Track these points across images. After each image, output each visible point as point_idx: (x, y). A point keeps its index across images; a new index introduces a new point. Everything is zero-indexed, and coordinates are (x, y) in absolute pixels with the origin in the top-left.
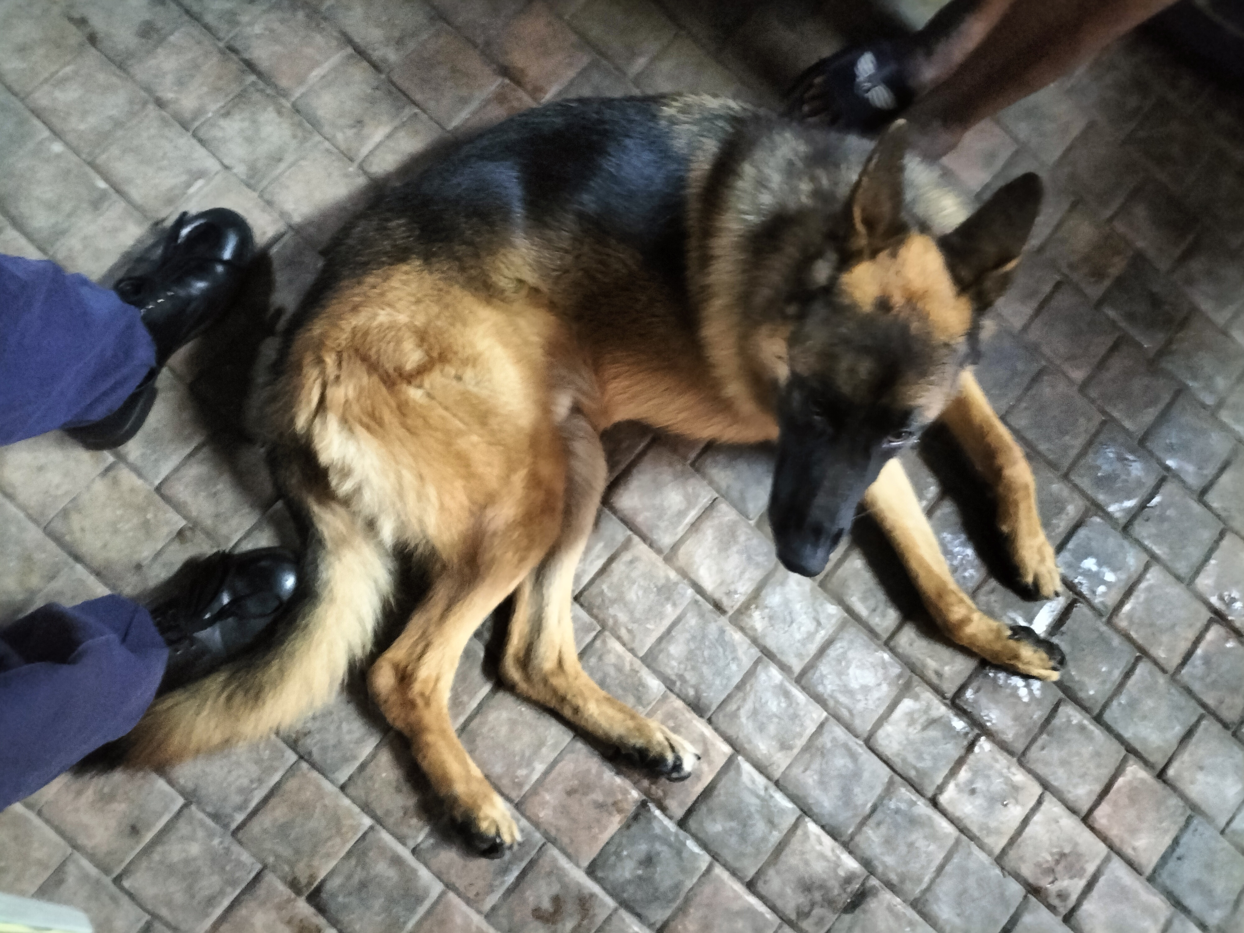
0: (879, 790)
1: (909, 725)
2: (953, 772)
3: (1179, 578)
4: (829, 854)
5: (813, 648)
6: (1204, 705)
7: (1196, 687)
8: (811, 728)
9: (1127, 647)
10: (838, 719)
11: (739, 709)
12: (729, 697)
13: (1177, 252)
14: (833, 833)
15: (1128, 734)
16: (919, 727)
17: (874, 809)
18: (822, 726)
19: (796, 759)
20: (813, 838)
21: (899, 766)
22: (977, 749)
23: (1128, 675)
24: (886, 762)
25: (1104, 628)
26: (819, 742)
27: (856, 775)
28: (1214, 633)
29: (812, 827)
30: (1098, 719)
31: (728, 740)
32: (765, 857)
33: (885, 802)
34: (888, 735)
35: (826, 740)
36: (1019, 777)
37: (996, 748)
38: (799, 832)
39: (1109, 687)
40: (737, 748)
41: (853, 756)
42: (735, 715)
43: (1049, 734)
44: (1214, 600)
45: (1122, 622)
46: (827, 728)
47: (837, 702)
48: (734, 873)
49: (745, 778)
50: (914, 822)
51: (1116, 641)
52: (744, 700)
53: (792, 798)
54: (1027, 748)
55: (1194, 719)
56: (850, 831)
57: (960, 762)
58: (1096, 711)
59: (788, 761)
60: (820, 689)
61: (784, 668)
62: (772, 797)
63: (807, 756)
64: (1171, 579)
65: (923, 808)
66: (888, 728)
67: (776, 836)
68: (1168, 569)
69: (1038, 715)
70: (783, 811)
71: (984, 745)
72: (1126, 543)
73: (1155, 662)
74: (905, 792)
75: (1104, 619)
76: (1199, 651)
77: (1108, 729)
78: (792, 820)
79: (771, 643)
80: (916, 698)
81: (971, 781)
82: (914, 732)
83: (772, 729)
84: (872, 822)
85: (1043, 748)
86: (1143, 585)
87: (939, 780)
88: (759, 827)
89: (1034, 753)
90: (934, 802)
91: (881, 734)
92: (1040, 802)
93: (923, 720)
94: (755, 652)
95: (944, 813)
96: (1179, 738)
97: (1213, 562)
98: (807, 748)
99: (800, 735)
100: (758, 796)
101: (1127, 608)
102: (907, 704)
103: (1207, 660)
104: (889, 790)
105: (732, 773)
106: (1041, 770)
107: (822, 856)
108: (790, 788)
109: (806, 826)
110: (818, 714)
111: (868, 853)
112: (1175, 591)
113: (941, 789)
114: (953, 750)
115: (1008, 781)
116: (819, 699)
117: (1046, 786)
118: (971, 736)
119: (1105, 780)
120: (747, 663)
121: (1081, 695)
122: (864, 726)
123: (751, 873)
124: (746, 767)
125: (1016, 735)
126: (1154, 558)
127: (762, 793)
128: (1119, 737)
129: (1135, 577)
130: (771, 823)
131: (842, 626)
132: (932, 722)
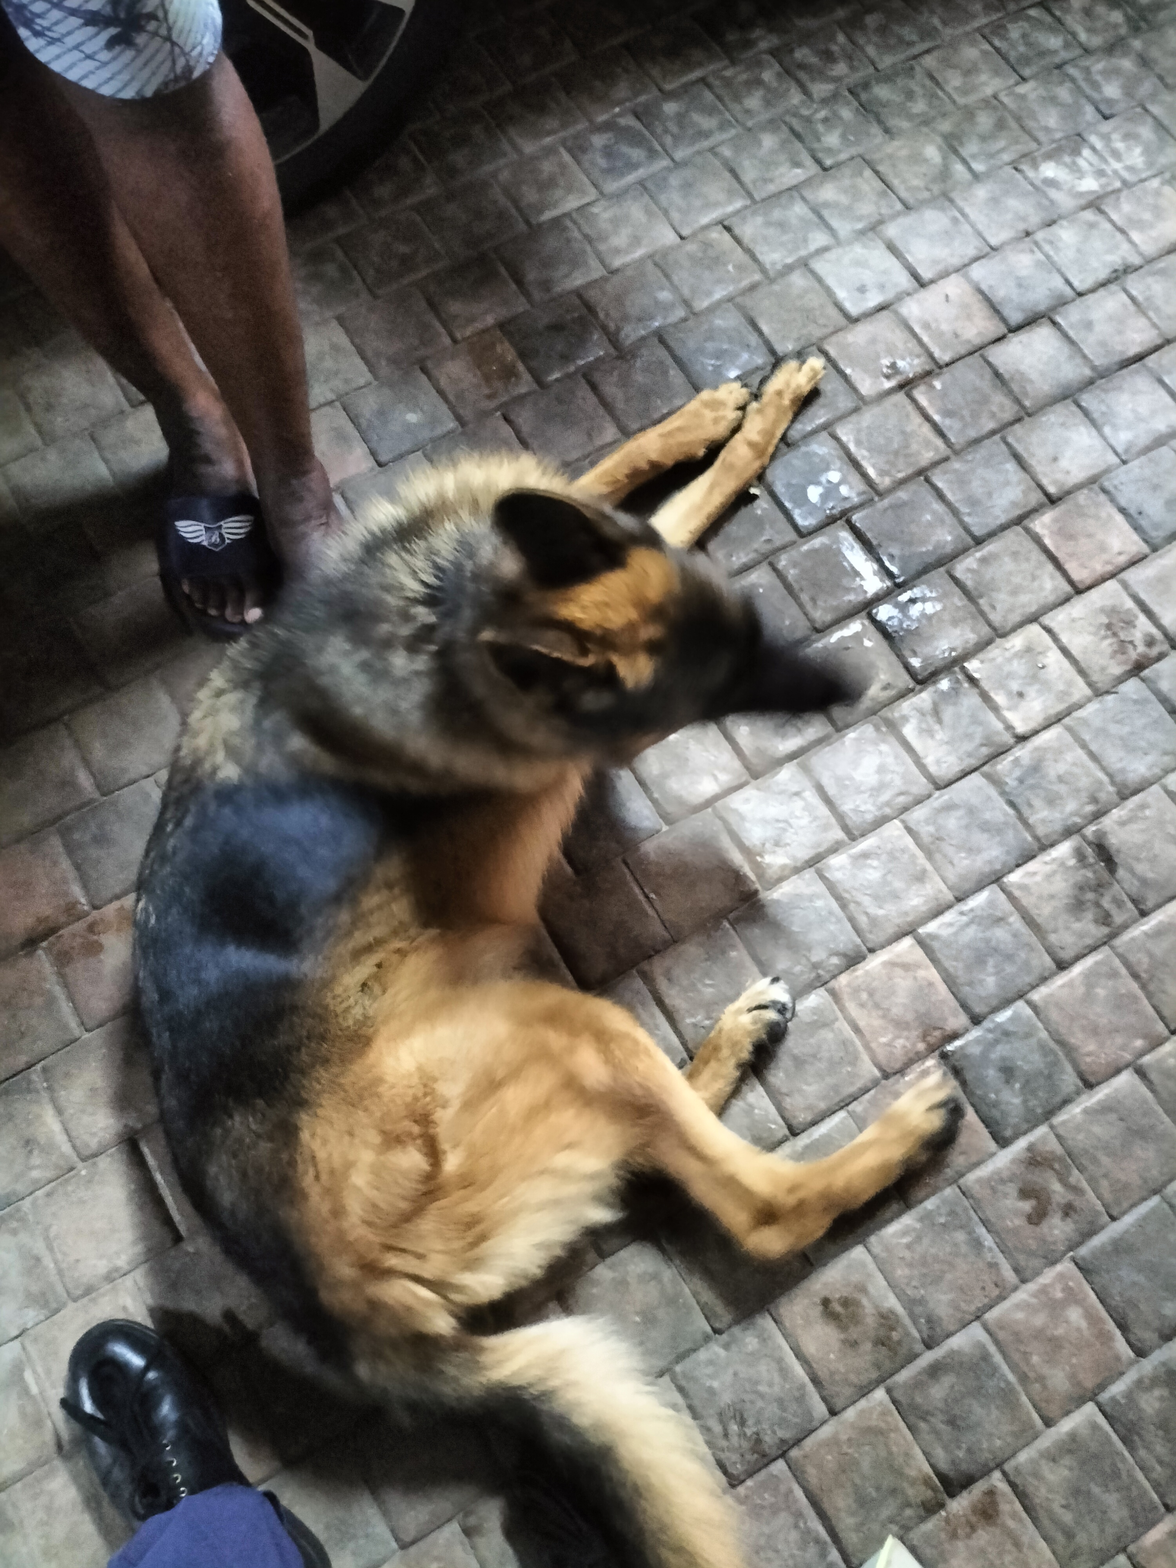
0: (993, 792)
1: (932, 737)
2: (995, 709)
3: (856, 410)
4: (1048, 868)
5: (823, 810)
6: (993, 433)
7: (973, 434)
8: (909, 841)
9: (912, 487)
10: (905, 809)
11: (867, 914)
12: (852, 920)
13: (514, 286)
14: (1027, 857)
15: (1003, 519)
16: (937, 727)
17: (1012, 804)
18: (909, 830)
19: (937, 869)
20: (1027, 881)
21: (973, 762)
22: (976, 675)
23: (940, 496)
24: (965, 774)
25: (886, 502)
26: (926, 839)
27: (971, 811)
28: (921, 396)
29: (1014, 878)
30: (979, 541)
31: (898, 936)
32: (1034, 940)
33: (1007, 789)
34: (938, 762)
35: (926, 831)
36: (1017, 642)
37: (981, 656)
38: (1017, 893)
39: (949, 519)
40: (909, 931)
41: (949, 807)
42: (874, 921)
43: (981, 596)
44: (888, 385)
45: (884, 482)
46: (912, 825)
47: (888, 804)
48: (1044, 979)
49: (945, 932)
50: (1036, 768)
51: (902, 495)
52: (858, 904)
53: (979, 888)
54: (989, 624)
55: (1003, 447)
56: (1029, 838)
57: (985, 697)
58: (969, 540)
59: (938, 879)
60: (869, 817)
61: (835, 848)
62: (972, 910)
63: (938, 856)
64: (854, 418)
65: (1023, 752)
66: (929, 761)
67: (1015, 920)
68: (842, 418)
69: (958, 600)
70: (991, 903)
71: (973, 666)
72: (803, 449)
73: (935, 464)
74: (1003, 765)
75: (876, 499)
76: (937, 418)
77: (992, 535)
78: (1002, 897)
79: (805, 854)
80: (905, 719)
81: (1009, 694)
82: (941, 735)
83: (898, 884)
84: (1026, 811)
85: (993, 607)
86: (852, 447)
87: (1000, 726)
88: (1000, 934)
89: (996, 618)
90: (1022, 739)
91: (933, 769)
92: (1048, 630)
93: (931, 720)
94: (809, 874)
95: (1036, 732)
96: (1018, 469)
97: (848, 371)
98: (929, 855)
99: (913, 856)
100: (968, 925)
101: (871, 472)
102: (909, 731)
103: (947, 413)
104: (995, 781)
105: (936, 945)
106: (1015, 618)
107: (1049, 877)
108: (967, 886)
109: (1012, 884)
110: (894, 828)
111: (1058, 827)
112: (867, 417)
113: (1009, 727)
114: (971, 700)
115: (1019, 655)
116: (880, 822)
117: (1033, 619)
118: (960, 677)
119: (1043, 558)
120: (820, 887)
121: (949, 549)
122: (921, 785)
123: (1048, 961)
124: (931, 927)
125: (973, 630)
126: (827, 427)
127: (965, 919)
128: (1004, 528)
129: (841, 453)
130: (1000, 920)
131: (806, 769)
132: (936, 712)
